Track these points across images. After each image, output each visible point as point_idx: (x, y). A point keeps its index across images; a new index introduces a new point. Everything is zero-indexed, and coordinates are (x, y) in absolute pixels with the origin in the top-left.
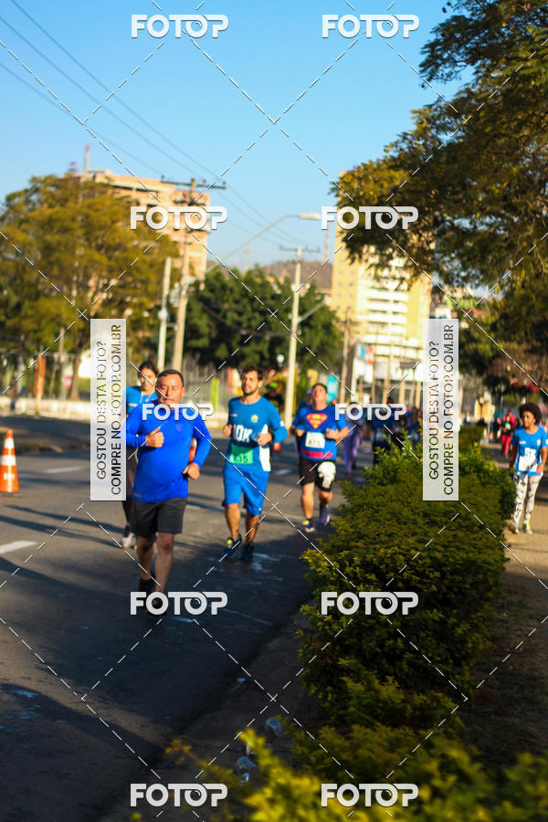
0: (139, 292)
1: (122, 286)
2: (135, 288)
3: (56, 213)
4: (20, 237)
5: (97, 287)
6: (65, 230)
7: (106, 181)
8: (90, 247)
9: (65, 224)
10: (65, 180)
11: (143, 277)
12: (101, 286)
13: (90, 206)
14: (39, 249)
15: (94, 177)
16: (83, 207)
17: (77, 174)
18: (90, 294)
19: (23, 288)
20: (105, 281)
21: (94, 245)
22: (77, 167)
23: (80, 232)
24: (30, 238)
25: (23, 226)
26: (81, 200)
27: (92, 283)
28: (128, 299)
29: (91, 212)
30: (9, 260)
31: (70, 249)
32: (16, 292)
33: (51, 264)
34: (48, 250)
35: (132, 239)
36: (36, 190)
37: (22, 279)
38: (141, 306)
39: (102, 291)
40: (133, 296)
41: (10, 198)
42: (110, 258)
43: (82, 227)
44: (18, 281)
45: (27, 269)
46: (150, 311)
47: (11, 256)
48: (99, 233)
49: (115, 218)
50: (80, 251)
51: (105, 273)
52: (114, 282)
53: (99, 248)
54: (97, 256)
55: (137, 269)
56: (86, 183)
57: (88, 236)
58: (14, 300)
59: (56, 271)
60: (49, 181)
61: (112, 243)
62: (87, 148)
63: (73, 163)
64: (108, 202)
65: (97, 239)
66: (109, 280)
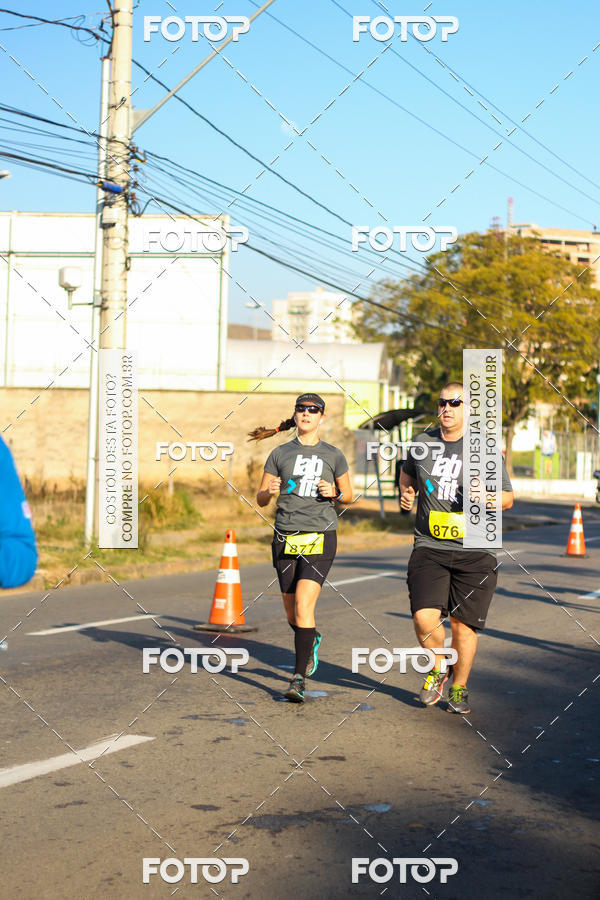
0: (574, 354)
1: (554, 350)
2: (570, 350)
3: (480, 274)
4: (443, 301)
5: (529, 353)
6: (491, 292)
7: (533, 236)
8: (519, 308)
9: (491, 285)
10: (489, 237)
11: (579, 339)
12: (532, 350)
13: (516, 265)
14: (464, 314)
15: (519, 232)
16: (508, 266)
17: (501, 230)
18: (521, 360)
19: (448, 358)
20: (537, 345)
21: (522, 306)
22: (500, 222)
23: (507, 293)
24: (454, 302)
25: (446, 290)
26: (506, 257)
27: (522, 347)
28: (563, 363)
29: (518, 271)
30: (432, 327)
31: (497, 312)
32: (441, 362)
33: (477, 329)
34: (472, 314)
35: (564, 297)
36: (458, 250)
37: (447, 348)
38: (577, 370)
39: (534, 356)
40: (568, 360)
41: (430, 260)
42: (541, 319)
43: (509, 288)
44: (443, 350)
45: (453, 335)
46: (586, 375)
47: (435, 323)
48: (527, 293)
49: (544, 275)
50: (508, 314)
51: (536, 337)
52: (546, 345)
53: (528, 309)
54: (526, 318)
55: (571, 330)
56: (510, 240)
57: (516, 298)
58: (439, 370)
59: (483, 336)
60: (472, 239)
61: (542, 303)
62: (510, 201)
63: (495, 219)
64: (536, 259)
65: (525, 299)
66: (540, 343)
